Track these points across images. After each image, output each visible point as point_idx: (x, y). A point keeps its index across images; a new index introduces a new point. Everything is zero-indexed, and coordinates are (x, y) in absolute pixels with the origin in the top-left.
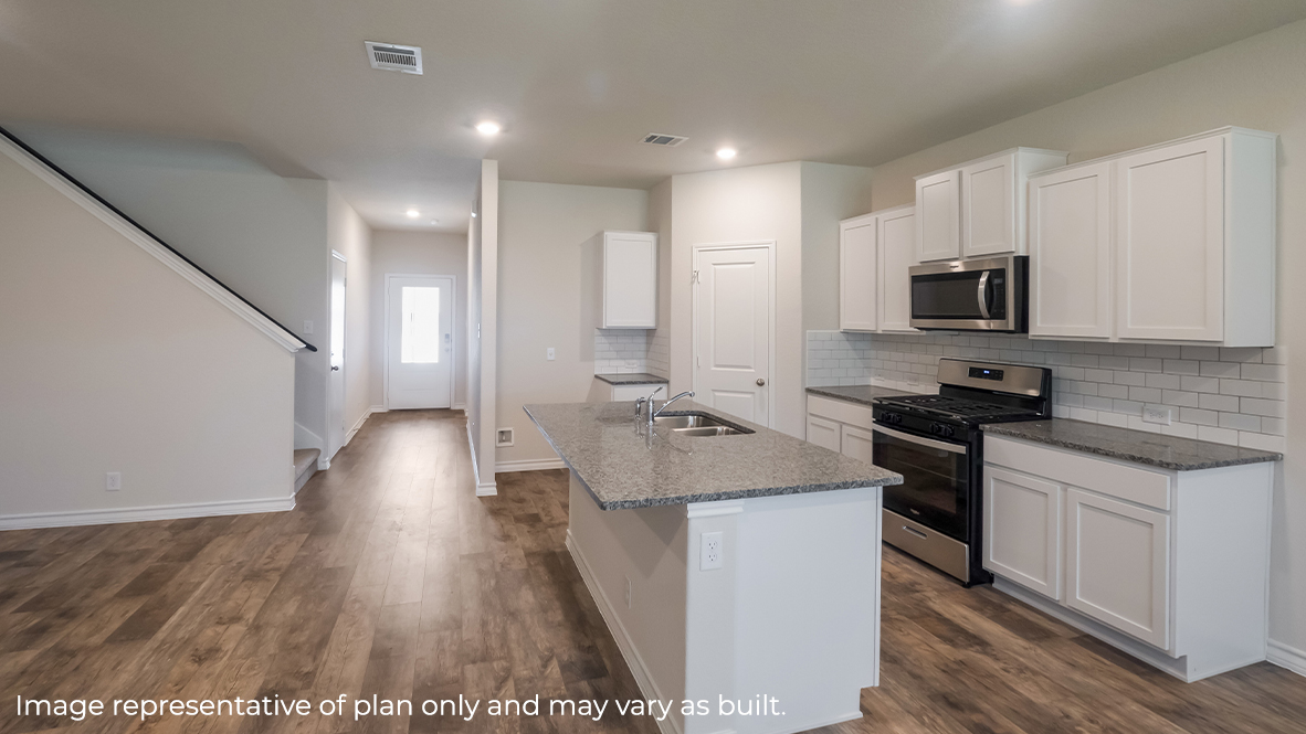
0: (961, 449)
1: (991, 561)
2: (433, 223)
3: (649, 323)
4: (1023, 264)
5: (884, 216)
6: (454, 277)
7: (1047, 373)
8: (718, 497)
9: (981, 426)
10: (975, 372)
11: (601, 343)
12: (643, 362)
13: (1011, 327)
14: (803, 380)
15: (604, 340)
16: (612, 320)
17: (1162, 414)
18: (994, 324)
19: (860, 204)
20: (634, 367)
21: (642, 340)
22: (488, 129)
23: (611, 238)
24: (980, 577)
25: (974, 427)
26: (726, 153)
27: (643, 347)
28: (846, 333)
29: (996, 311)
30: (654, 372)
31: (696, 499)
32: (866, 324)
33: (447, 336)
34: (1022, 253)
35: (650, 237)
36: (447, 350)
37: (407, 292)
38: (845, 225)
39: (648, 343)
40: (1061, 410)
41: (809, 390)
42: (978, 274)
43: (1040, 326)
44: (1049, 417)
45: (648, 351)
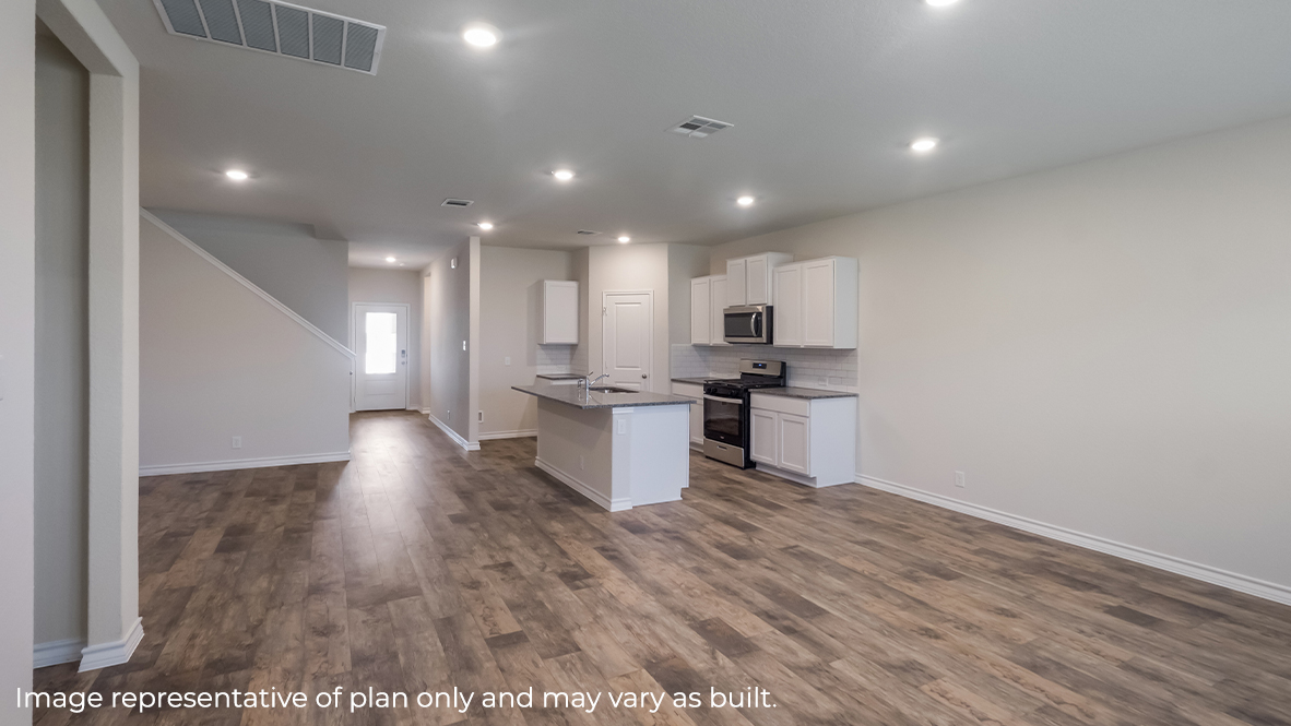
0: (740, 401)
1: (754, 456)
2: (401, 265)
3: (573, 340)
4: (770, 310)
5: (714, 278)
6: (409, 305)
7: (784, 364)
8: (624, 406)
9: (750, 390)
10: (756, 366)
11: (541, 354)
12: (568, 366)
13: (765, 341)
14: (670, 374)
15: (543, 352)
16: (549, 339)
17: (824, 381)
18: (758, 340)
19: (703, 270)
20: (563, 370)
21: (568, 352)
22: (486, 226)
23: (548, 284)
24: (750, 464)
25: (746, 390)
26: (624, 239)
27: (569, 356)
28: (695, 346)
29: (759, 333)
30: (577, 373)
31: (615, 406)
32: (704, 341)
33: (403, 352)
34: (770, 304)
35: (574, 284)
36: (403, 363)
37: (370, 317)
38: (694, 281)
39: (572, 355)
40: (792, 383)
41: (673, 380)
42: (752, 314)
43: (778, 341)
44: (784, 386)
45: (572, 359)
